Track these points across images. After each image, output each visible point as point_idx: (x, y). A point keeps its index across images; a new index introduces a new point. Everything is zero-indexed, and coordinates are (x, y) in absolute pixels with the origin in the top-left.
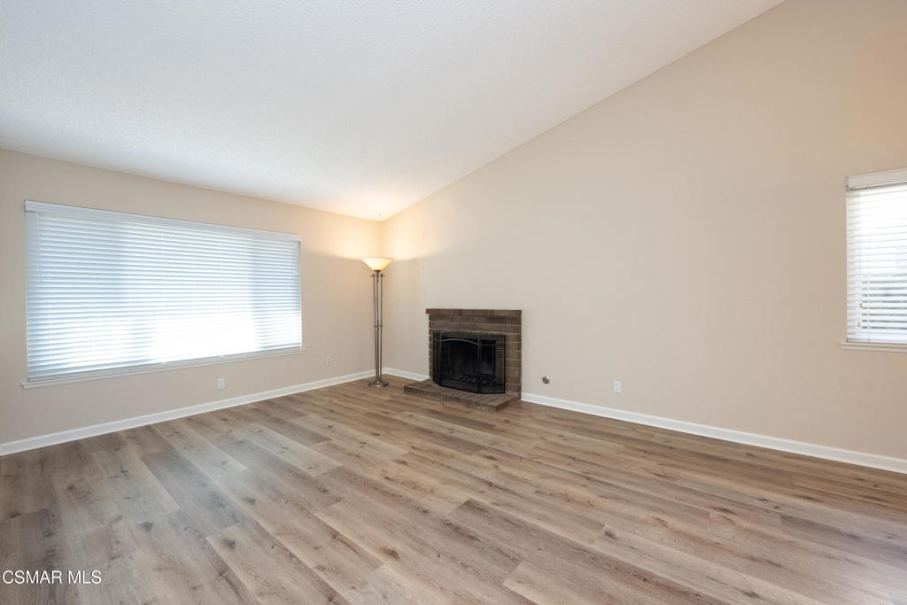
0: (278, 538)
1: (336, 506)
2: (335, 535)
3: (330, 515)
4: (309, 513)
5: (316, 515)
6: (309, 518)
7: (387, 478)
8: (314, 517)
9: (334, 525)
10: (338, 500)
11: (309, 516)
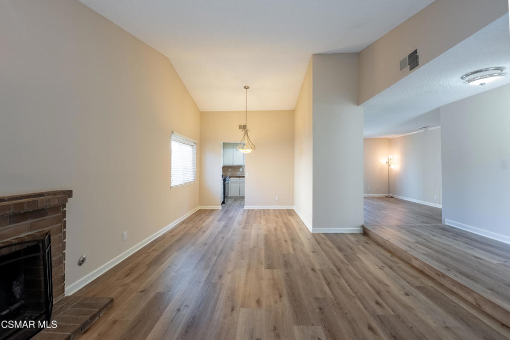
0: (354, 295)
1: (320, 296)
2: (328, 284)
3: (326, 293)
4: (336, 300)
5: (332, 297)
6: (336, 297)
7: (281, 297)
8: (334, 296)
9: (326, 288)
10: (317, 299)
11: (336, 299)
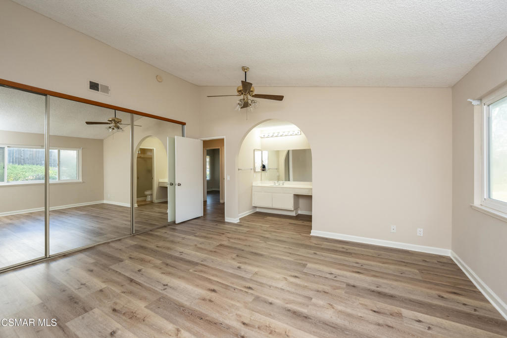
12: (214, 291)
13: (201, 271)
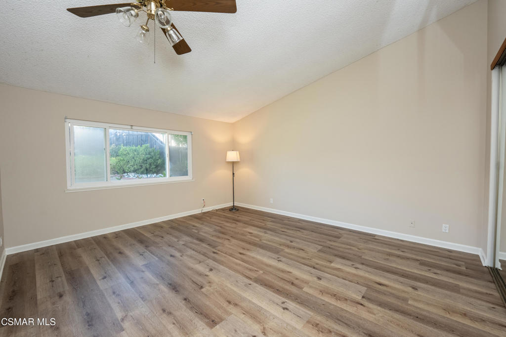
12: (241, 254)
13: (250, 270)
